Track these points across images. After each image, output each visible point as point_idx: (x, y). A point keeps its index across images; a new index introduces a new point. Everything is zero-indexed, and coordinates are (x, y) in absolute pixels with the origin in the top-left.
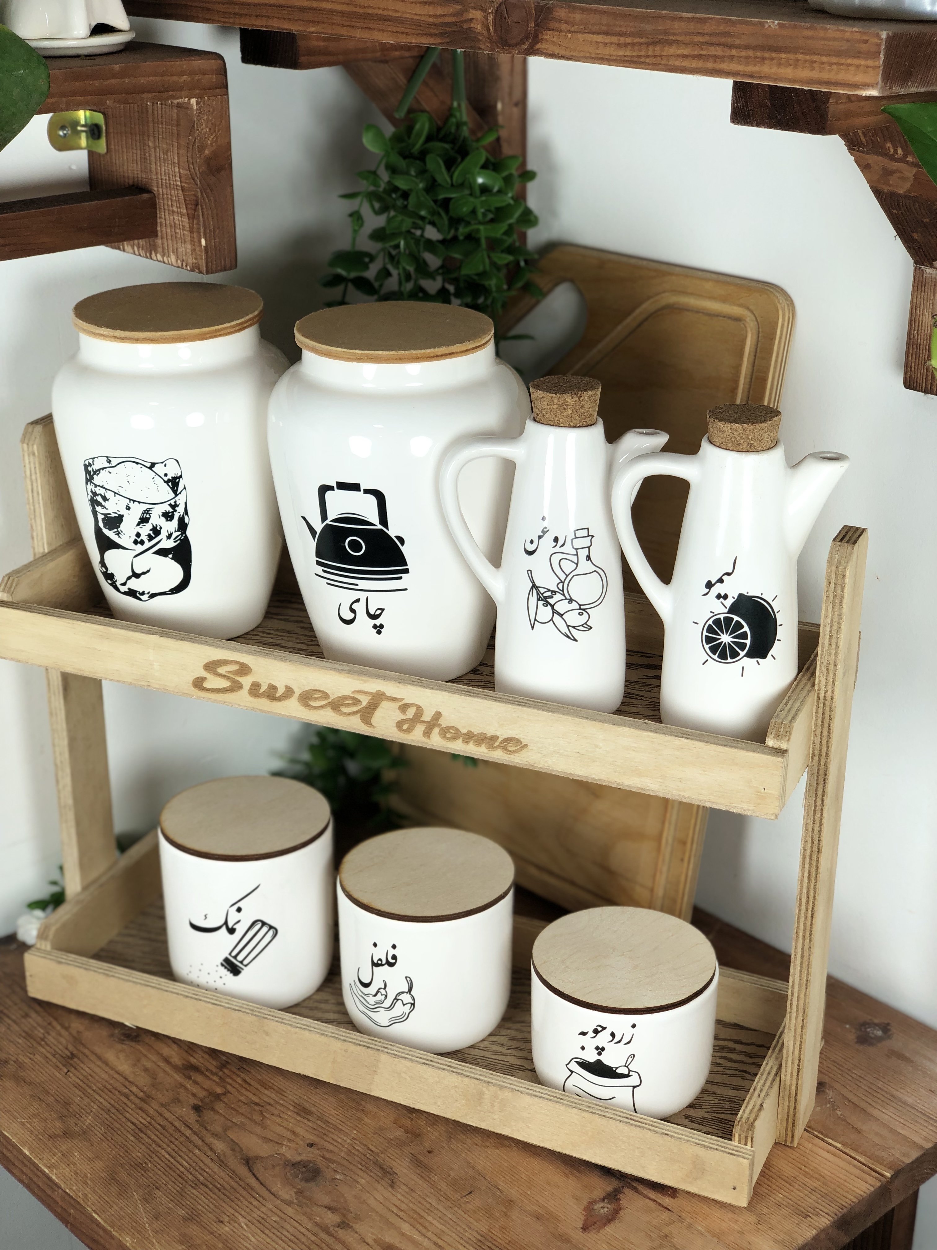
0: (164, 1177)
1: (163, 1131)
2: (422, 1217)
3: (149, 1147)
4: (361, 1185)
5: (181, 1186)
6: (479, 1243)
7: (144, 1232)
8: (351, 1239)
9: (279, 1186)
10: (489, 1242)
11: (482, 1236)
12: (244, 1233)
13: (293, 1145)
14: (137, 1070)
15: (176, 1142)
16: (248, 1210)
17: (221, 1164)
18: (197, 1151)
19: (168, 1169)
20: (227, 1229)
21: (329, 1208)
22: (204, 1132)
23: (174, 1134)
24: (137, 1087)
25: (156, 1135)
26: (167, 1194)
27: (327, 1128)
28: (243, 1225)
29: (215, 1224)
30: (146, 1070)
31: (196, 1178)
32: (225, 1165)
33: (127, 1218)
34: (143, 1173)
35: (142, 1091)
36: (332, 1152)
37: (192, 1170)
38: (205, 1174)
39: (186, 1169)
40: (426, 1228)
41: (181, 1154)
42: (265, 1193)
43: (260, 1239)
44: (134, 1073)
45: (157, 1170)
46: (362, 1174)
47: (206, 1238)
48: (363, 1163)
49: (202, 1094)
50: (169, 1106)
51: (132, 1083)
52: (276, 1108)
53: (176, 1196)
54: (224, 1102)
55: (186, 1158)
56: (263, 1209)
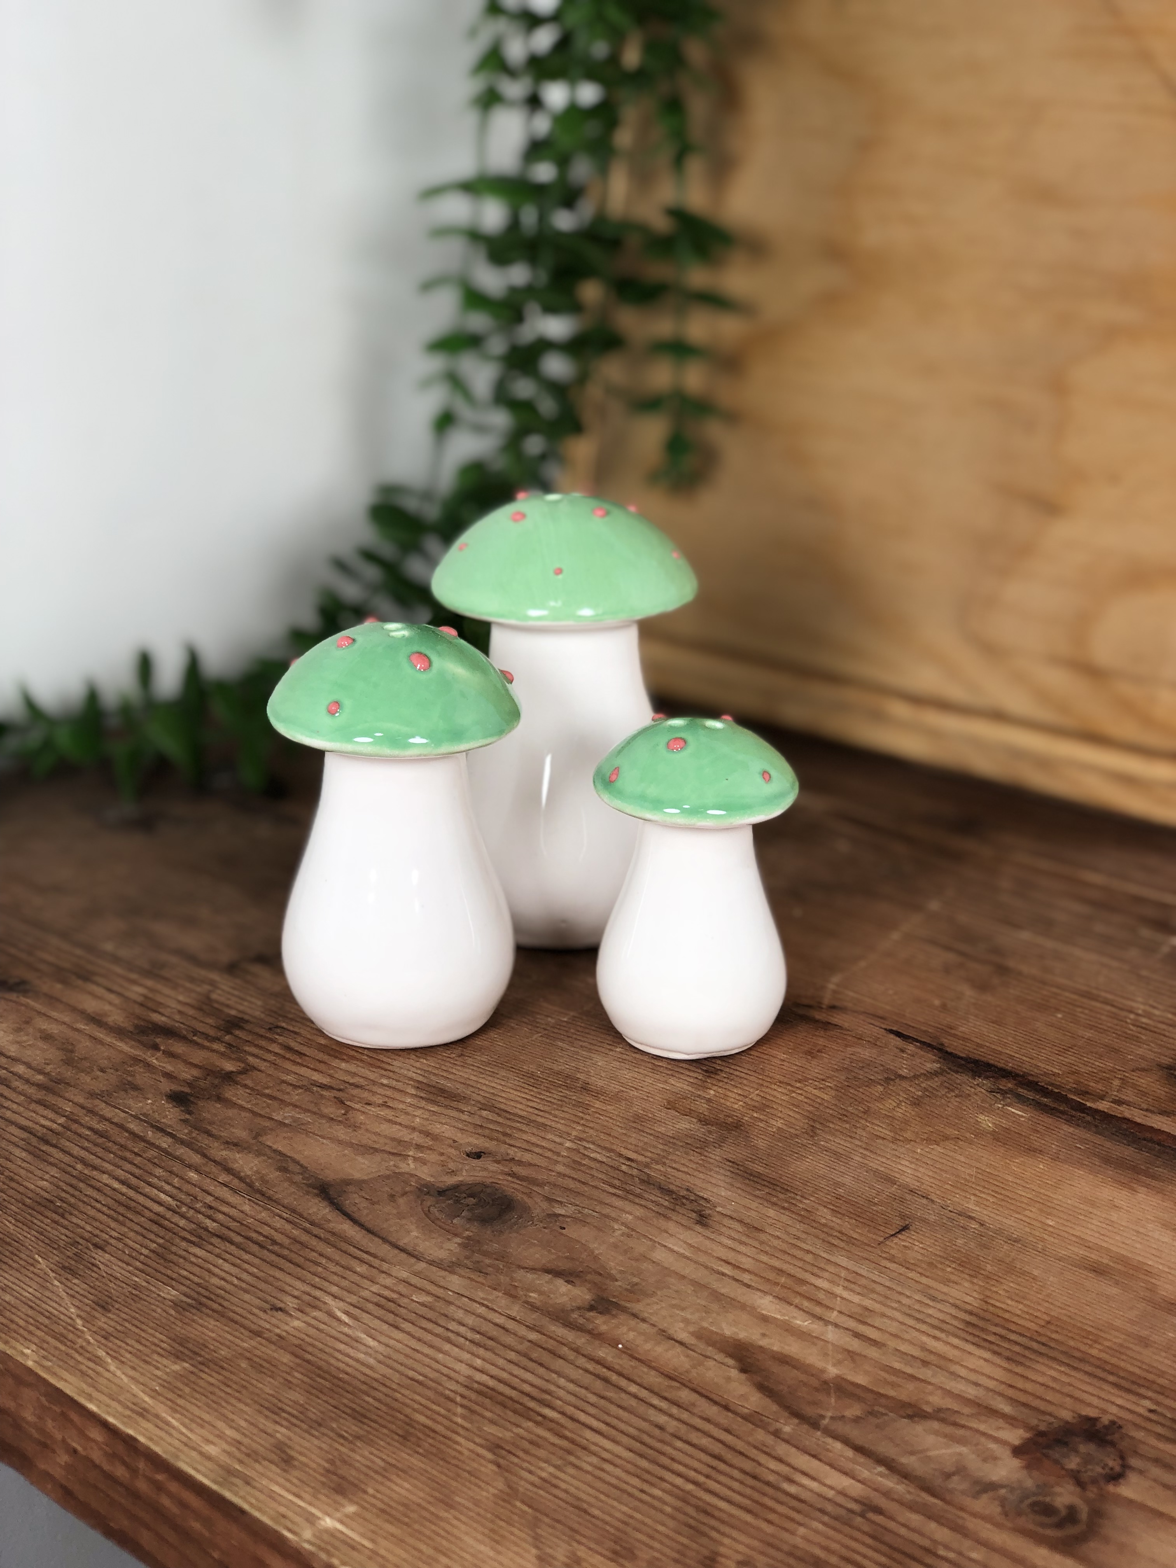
0: (113, 1224)
1: (101, 1140)
2: (803, 1282)
3: (70, 1169)
4: (623, 1224)
5: (161, 1241)
6: (970, 1330)
7: (71, 1336)
8: (631, 1335)
9: (415, 1234)
10: (996, 1325)
11: (971, 1313)
12: (346, 1330)
13: (432, 1157)
14: (25, 1038)
15: (137, 1160)
16: (345, 1283)
17: (258, 1196)
18: (193, 1175)
19: (121, 1209)
20: (296, 1323)
21: (557, 1273)
22: (204, 1141)
23: (130, 1144)
24: (28, 1065)
25: (83, 1148)
26: (126, 1258)
27: (509, 1123)
28: (339, 1314)
29: (261, 1314)
30: (47, 1037)
31: (199, 1225)
32: (270, 1198)
33: (25, 1309)
34: (56, 1217)
35: (40, 1072)
36: (530, 1165)
37: (184, 1209)
38: (220, 1217)
39: (169, 1208)
40: (819, 1303)
41: (155, 1181)
42: (384, 1250)
43: (392, 1342)
44: (18, 1042)
45: (92, 1212)
46: (619, 1203)
47: (245, 1345)
48: (617, 1183)
49: (187, 1073)
50: (110, 1095)
51: (15, 1060)
52: (374, 1093)
53: (150, 1262)
54: (246, 1086)
55: (167, 1188)
56: (389, 1281)
